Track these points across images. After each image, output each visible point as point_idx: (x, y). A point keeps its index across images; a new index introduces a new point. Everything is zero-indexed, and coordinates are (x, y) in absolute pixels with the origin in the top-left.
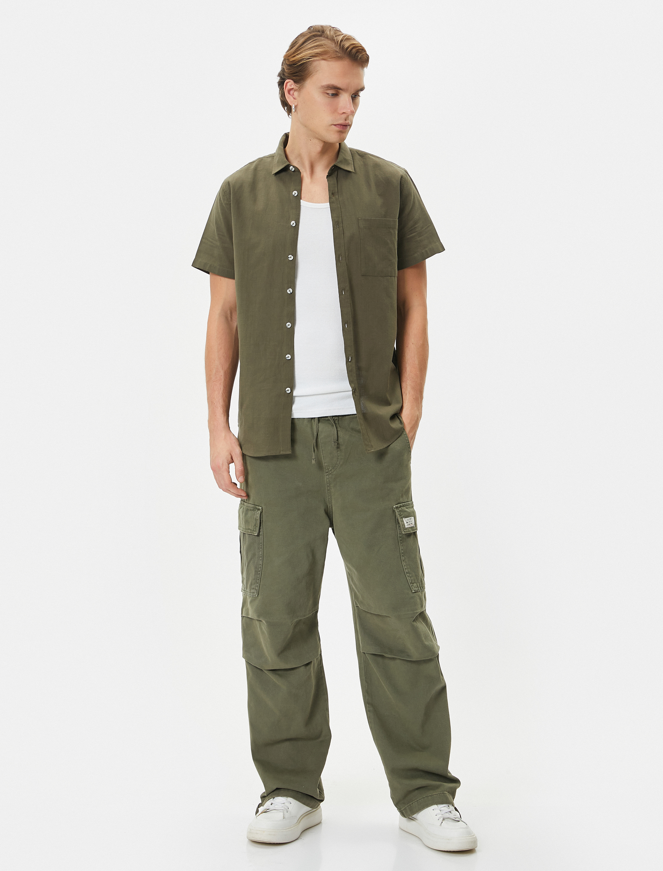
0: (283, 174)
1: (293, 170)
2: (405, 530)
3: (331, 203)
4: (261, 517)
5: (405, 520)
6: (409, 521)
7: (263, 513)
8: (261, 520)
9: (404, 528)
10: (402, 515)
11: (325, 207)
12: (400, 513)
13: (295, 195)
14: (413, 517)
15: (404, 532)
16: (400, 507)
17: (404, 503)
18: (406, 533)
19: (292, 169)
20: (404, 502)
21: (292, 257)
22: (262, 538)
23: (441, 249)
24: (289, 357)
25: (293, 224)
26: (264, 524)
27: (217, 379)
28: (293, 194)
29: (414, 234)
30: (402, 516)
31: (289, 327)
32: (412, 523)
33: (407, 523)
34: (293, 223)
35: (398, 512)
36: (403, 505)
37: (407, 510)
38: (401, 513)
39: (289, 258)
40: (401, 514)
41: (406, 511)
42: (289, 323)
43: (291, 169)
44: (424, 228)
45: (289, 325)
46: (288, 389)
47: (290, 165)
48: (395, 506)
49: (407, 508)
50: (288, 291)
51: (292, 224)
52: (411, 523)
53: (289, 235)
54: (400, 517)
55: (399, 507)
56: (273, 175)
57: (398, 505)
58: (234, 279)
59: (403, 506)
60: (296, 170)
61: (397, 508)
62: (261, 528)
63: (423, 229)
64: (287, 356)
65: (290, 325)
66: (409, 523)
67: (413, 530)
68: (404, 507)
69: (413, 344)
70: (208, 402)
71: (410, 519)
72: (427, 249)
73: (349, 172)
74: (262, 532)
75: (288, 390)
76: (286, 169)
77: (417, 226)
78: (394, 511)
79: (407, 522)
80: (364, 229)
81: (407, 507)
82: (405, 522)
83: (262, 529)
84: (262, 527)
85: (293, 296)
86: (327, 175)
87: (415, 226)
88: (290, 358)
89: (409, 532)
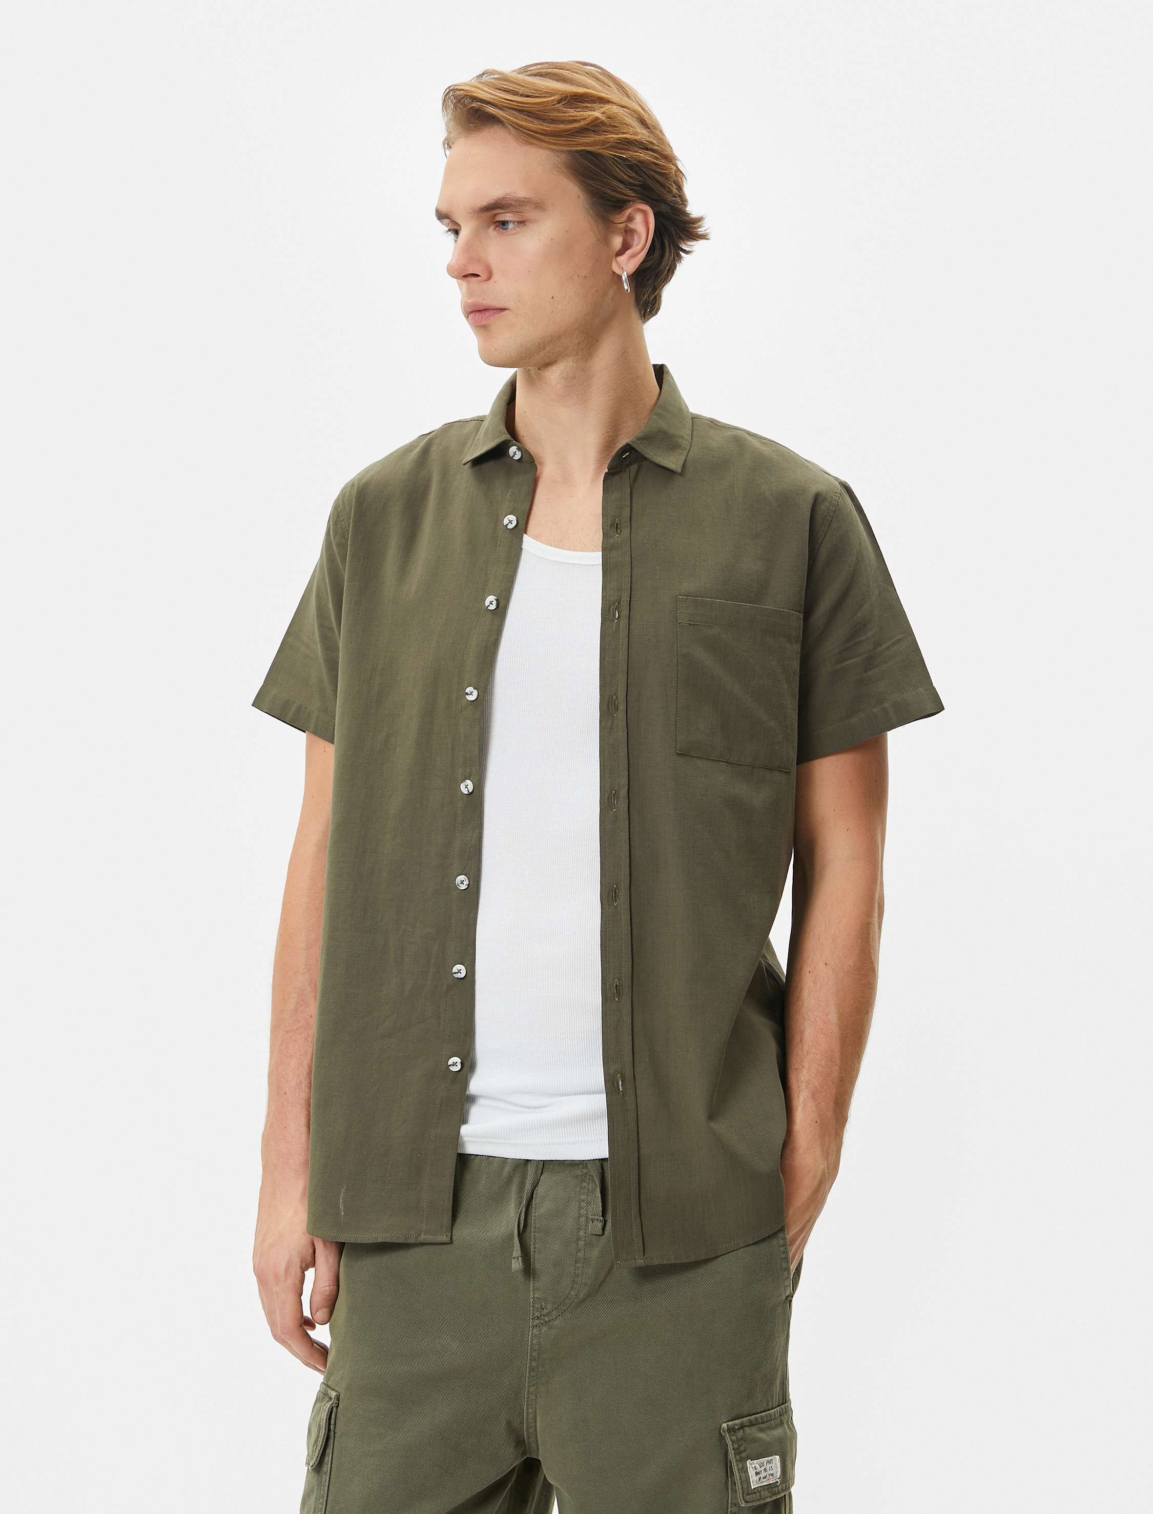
0: (489, 466)
1: (518, 457)
2: (748, 1498)
3: (607, 550)
4: (332, 1422)
5: (752, 1466)
6: (763, 1468)
7: (340, 1408)
8: (329, 1430)
9: (746, 1491)
10: (745, 1450)
11: (590, 563)
12: (739, 1447)
13: (510, 526)
14: (778, 1457)
15: (746, 1502)
16: (742, 1427)
17: (753, 1416)
18: (750, 1504)
19: (515, 453)
20: (754, 1411)
21: (475, 693)
22: (327, 1484)
23: (930, 708)
24: (460, 970)
25: (491, 603)
26: (337, 1444)
27: (299, 1024)
28: (506, 521)
29: (854, 660)
30: (744, 1455)
31: (463, 887)
32: (772, 1475)
33: (757, 1474)
34: (490, 601)
35: (733, 1441)
36: (750, 1421)
37: (762, 1435)
38: (741, 1445)
39: (467, 694)
40: (742, 1448)
41: (756, 1440)
42: (462, 877)
43: (511, 454)
44: (883, 647)
45: (462, 882)
46: (456, 1059)
47: (511, 443)
48: (725, 1425)
49: (761, 1430)
50: (462, 786)
51: (487, 603)
52: (771, 1472)
53: (476, 631)
54: (738, 1457)
55: (739, 1429)
56: (465, 464)
57: (737, 1422)
58: (333, 743)
59: (751, 1424)
60: (524, 460)
61: (731, 1430)
62: (327, 1451)
63: (880, 649)
64: (455, 969)
65: (466, 882)
66: (762, 1475)
67: (775, 1494)
68: (754, 1428)
69: (826, 964)
70: (270, 1084)
71: (769, 1462)
72: (886, 705)
73: (672, 471)
74: (329, 1466)
75: (454, 1064)
76: (498, 453)
77: (863, 638)
78: (721, 1438)
79: (758, 1471)
80: (691, 627)
81: (763, 1425)
82: (751, 1472)
83: (330, 1455)
84: (329, 1451)
85: (476, 800)
86: (606, 473)
87: (858, 639)
88: (463, 975)
89: (762, 1502)
